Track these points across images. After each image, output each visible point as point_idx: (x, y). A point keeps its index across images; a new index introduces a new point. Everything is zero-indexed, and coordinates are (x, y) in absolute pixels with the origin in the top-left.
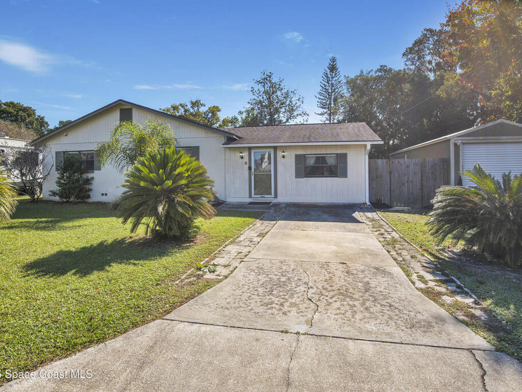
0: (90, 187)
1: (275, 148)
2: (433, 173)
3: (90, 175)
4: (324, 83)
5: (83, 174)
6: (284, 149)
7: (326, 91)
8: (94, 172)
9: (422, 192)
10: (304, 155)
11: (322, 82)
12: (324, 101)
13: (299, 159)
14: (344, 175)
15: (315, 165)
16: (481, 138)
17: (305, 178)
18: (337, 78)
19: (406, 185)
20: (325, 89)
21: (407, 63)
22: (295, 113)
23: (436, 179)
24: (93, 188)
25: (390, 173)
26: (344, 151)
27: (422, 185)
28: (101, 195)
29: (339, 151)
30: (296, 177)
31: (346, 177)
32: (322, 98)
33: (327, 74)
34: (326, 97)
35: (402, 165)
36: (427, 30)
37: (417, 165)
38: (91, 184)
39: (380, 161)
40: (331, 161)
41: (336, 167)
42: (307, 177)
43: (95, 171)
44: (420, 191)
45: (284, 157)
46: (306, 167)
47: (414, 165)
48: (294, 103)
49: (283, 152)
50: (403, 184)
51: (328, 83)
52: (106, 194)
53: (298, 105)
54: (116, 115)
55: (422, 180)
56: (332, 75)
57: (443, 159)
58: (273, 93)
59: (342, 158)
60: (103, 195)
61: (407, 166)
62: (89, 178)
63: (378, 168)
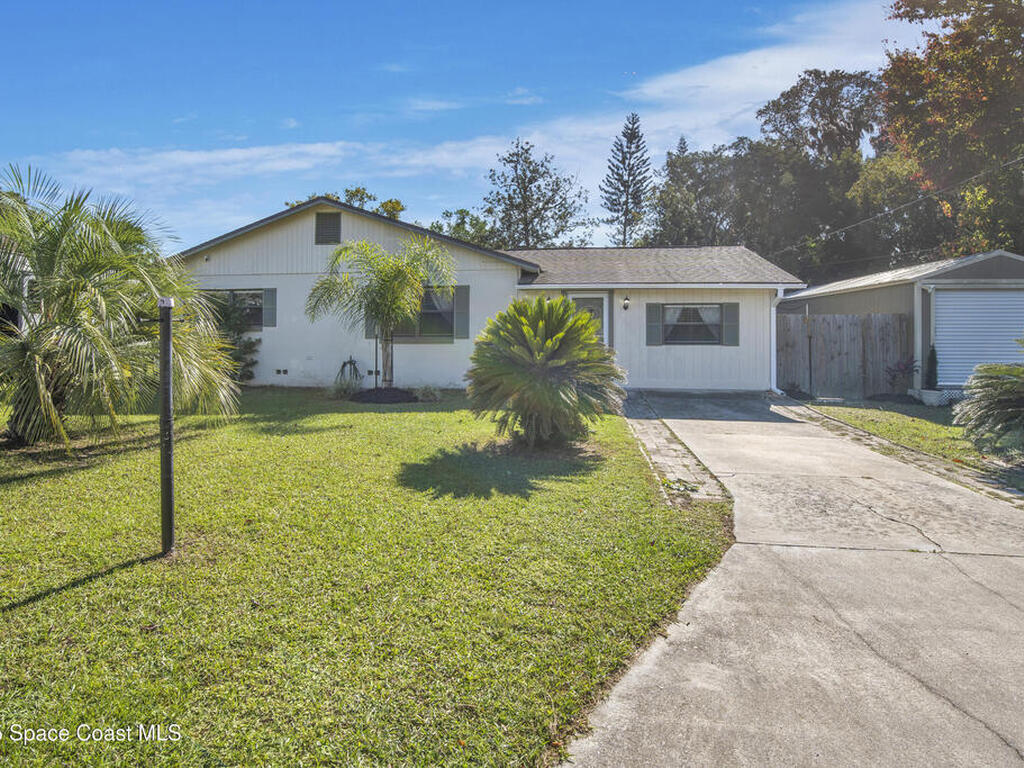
0: (255, 358)
1: (611, 292)
2: (883, 339)
3: (254, 336)
4: (616, 163)
5: (242, 332)
6: (627, 293)
7: (620, 178)
8: (261, 330)
9: (864, 372)
10: (663, 305)
11: (613, 160)
12: (614, 197)
13: (654, 312)
14: (734, 341)
15: (680, 323)
16: (965, 281)
17: (664, 347)
18: (639, 154)
19: (836, 360)
20: (618, 174)
21: (766, 128)
22: (571, 221)
23: (888, 350)
24: (259, 360)
25: (810, 338)
26: (732, 300)
27: (864, 361)
28: (275, 372)
29: (725, 300)
30: (648, 344)
31: (738, 345)
32: (611, 190)
33: (621, 145)
34: (619, 190)
35: (829, 324)
36: (809, 73)
37: (855, 325)
38: (256, 351)
39: (792, 317)
40: (709, 317)
41: (719, 326)
42: (667, 344)
43: (264, 328)
44: (861, 371)
45: (626, 307)
46: (667, 326)
47: (851, 325)
48: (569, 201)
49: (627, 299)
50: (832, 358)
51: (624, 163)
52: (285, 372)
53: (577, 204)
54: (309, 225)
55: (864, 351)
56: (630, 148)
57: (900, 315)
58: (530, 182)
59: (730, 312)
60: (279, 372)
61: (839, 327)
62: (253, 340)
63: (789, 330)
